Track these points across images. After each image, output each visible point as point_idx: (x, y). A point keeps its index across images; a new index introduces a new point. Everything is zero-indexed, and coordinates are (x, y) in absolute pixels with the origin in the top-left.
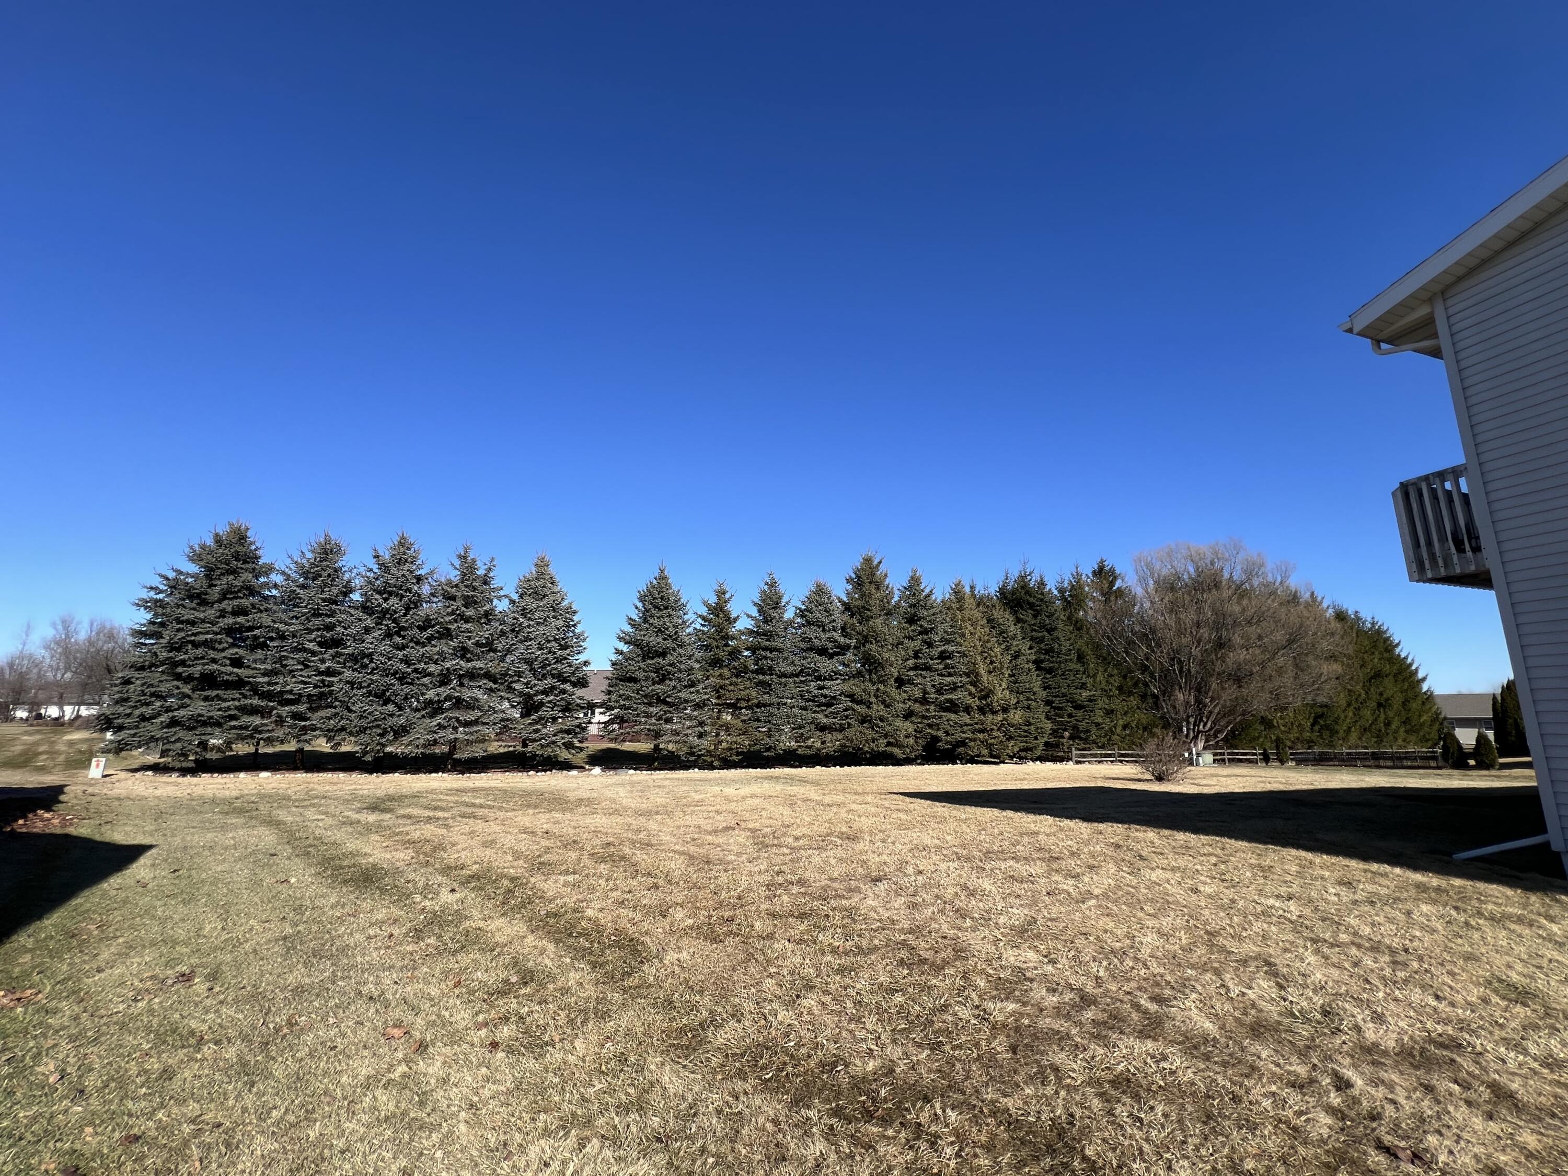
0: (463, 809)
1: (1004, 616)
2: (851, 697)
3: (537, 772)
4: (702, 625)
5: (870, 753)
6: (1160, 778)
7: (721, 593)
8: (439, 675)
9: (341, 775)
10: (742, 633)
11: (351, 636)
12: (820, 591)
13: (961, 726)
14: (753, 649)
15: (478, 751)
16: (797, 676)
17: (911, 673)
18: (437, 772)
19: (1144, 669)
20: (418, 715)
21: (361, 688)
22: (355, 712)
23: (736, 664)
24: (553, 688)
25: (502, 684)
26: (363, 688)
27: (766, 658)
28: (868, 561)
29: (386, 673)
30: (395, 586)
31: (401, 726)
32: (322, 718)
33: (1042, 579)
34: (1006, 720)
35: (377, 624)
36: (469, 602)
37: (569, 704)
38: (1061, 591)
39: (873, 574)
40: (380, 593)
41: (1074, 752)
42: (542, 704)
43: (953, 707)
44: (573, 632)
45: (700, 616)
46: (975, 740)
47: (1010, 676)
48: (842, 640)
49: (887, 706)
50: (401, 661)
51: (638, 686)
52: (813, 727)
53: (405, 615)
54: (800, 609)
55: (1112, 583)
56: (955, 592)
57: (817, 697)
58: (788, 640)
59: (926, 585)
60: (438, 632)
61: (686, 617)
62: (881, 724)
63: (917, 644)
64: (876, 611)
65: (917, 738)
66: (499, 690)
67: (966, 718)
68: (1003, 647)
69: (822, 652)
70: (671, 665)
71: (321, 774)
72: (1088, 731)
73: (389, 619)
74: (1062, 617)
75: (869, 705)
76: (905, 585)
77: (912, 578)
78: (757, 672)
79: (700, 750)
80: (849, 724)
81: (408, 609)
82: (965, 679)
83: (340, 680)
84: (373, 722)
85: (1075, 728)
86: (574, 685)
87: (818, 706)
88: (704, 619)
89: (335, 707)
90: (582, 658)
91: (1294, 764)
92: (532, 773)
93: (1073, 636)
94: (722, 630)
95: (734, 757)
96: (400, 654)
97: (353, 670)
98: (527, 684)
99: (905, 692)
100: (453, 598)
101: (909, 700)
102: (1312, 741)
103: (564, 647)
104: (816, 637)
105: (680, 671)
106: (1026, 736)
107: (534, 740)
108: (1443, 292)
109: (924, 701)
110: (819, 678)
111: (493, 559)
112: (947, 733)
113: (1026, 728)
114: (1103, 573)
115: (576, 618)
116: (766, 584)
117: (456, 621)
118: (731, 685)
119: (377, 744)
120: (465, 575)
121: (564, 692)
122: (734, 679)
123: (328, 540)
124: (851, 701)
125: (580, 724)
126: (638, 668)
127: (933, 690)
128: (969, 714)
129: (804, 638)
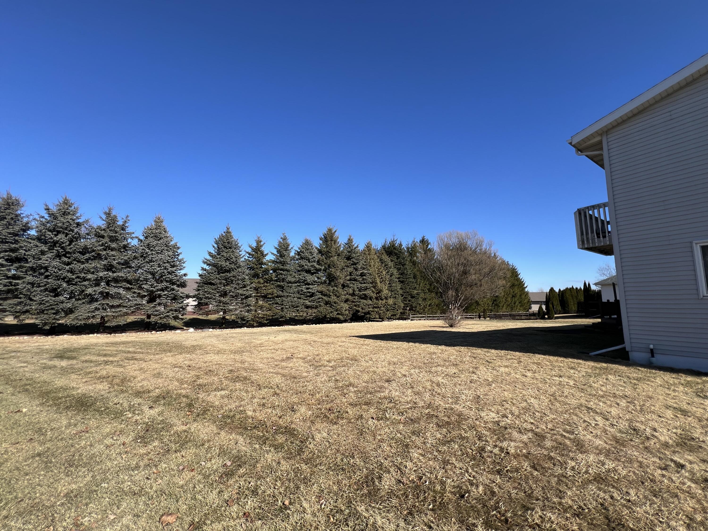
0: (125, 355)
1: (385, 257)
2: (321, 292)
3: (157, 332)
4: (248, 257)
5: (330, 318)
6: (451, 326)
7: (259, 242)
8: (94, 280)
9: (26, 337)
10: (269, 262)
11: (31, 256)
12: (307, 243)
13: (369, 305)
14: (275, 270)
15: (122, 321)
16: (296, 283)
17: (348, 282)
18: (93, 333)
19: (438, 282)
20: (80, 302)
21: (39, 286)
22: (36, 301)
23: (267, 277)
24: (167, 288)
25: (135, 285)
26: (41, 287)
27: (281, 274)
28: (330, 230)
29: (58, 278)
30: (61, 228)
31: (69, 308)
32: (11, 304)
33: (401, 243)
34: (387, 303)
35: (49, 249)
36: (113, 239)
37: (176, 296)
38: (408, 248)
39: (332, 237)
40: (50, 231)
41: (411, 316)
42: (160, 296)
43: (365, 297)
44: (177, 258)
45: (248, 253)
46: (373, 311)
47: (389, 284)
48: (318, 267)
49: (338, 297)
50: (68, 271)
51: (215, 287)
52: (303, 306)
53: (69, 245)
54: (297, 251)
55: (427, 246)
56: (367, 247)
57: (306, 293)
58: (292, 266)
59: (355, 243)
60: (93, 256)
61: (241, 253)
62: (335, 305)
63: (350, 269)
64: (334, 254)
65: (350, 311)
66: (133, 288)
67: (370, 302)
68: (386, 271)
69: (308, 272)
70: (234, 277)
71: (11, 338)
72: (416, 307)
73: (59, 247)
74: (408, 259)
75: (329, 296)
76: (346, 242)
77: (349, 239)
78: (276, 281)
79: (248, 318)
80: (320, 305)
81: (71, 242)
82: (371, 285)
83: (24, 282)
84: (49, 306)
85: (411, 305)
86: (178, 286)
87: (306, 297)
88: (249, 254)
89: (20, 298)
90: (182, 272)
91: (489, 319)
92: (153, 332)
93: (412, 268)
94: (260, 260)
95: (265, 322)
96: (67, 268)
97: (33, 276)
98: (152, 285)
99: (345, 290)
100: (103, 237)
101: (347, 294)
102: (492, 310)
103: (173, 266)
104: (306, 265)
105: (238, 280)
106: (394, 310)
107: (156, 315)
108: (607, 132)
109: (353, 294)
110: (306, 284)
111: (127, 217)
112: (362, 309)
113: (394, 306)
114: (423, 241)
115: (179, 251)
116: (282, 238)
117: (105, 250)
118: (264, 287)
119: (53, 319)
120: (110, 224)
121: (173, 290)
122: (266, 284)
123: (10, 197)
124: (321, 295)
125: (183, 306)
126: (215, 278)
127: (358, 290)
128: (371, 300)
129: (300, 265)
